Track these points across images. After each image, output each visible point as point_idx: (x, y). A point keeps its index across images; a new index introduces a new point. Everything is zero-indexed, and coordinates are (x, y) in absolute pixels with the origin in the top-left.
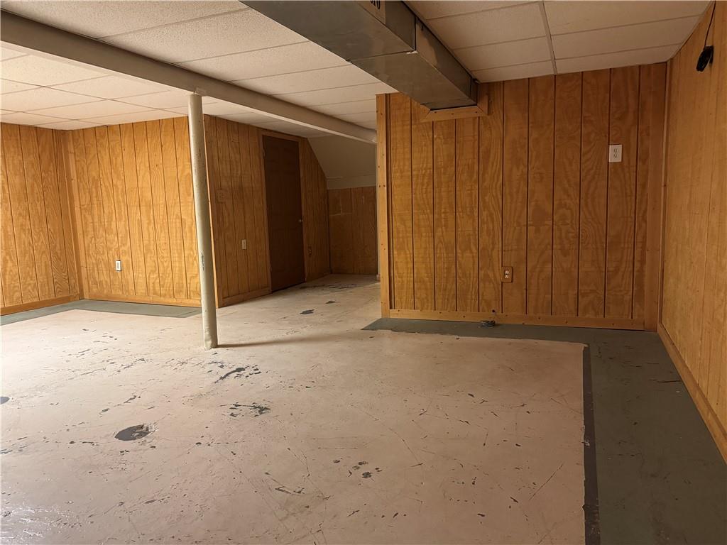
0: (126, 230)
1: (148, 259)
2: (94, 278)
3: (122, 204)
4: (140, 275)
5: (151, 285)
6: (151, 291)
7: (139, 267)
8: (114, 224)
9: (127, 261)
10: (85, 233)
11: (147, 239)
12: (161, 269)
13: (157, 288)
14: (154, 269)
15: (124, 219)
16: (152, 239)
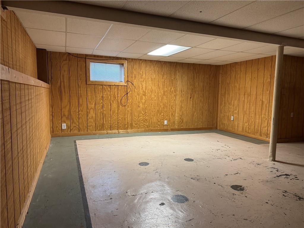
0: (237, 104)
1: (245, 117)
2: (222, 122)
3: (237, 94)
4: (241, 123)
5: (245, 128)
6: (244, 131)
7: (241, 119)
8: (233, 101)
9: (236, 117)
10: (221, 104)
11: (246, 108)
12: (250, 121)
13: (247, 130)
14: (247, 121)
15: (237, 99)
16: (248, 109)
